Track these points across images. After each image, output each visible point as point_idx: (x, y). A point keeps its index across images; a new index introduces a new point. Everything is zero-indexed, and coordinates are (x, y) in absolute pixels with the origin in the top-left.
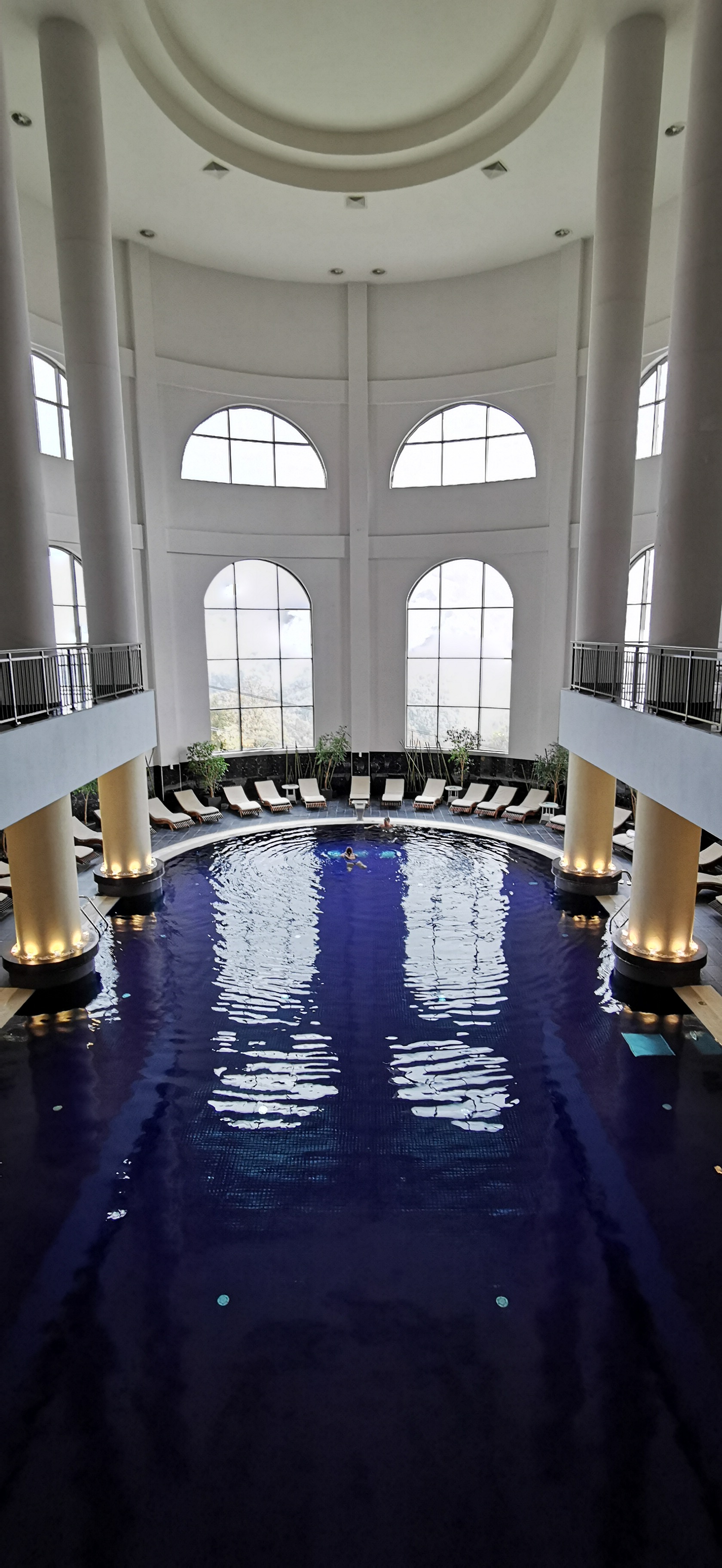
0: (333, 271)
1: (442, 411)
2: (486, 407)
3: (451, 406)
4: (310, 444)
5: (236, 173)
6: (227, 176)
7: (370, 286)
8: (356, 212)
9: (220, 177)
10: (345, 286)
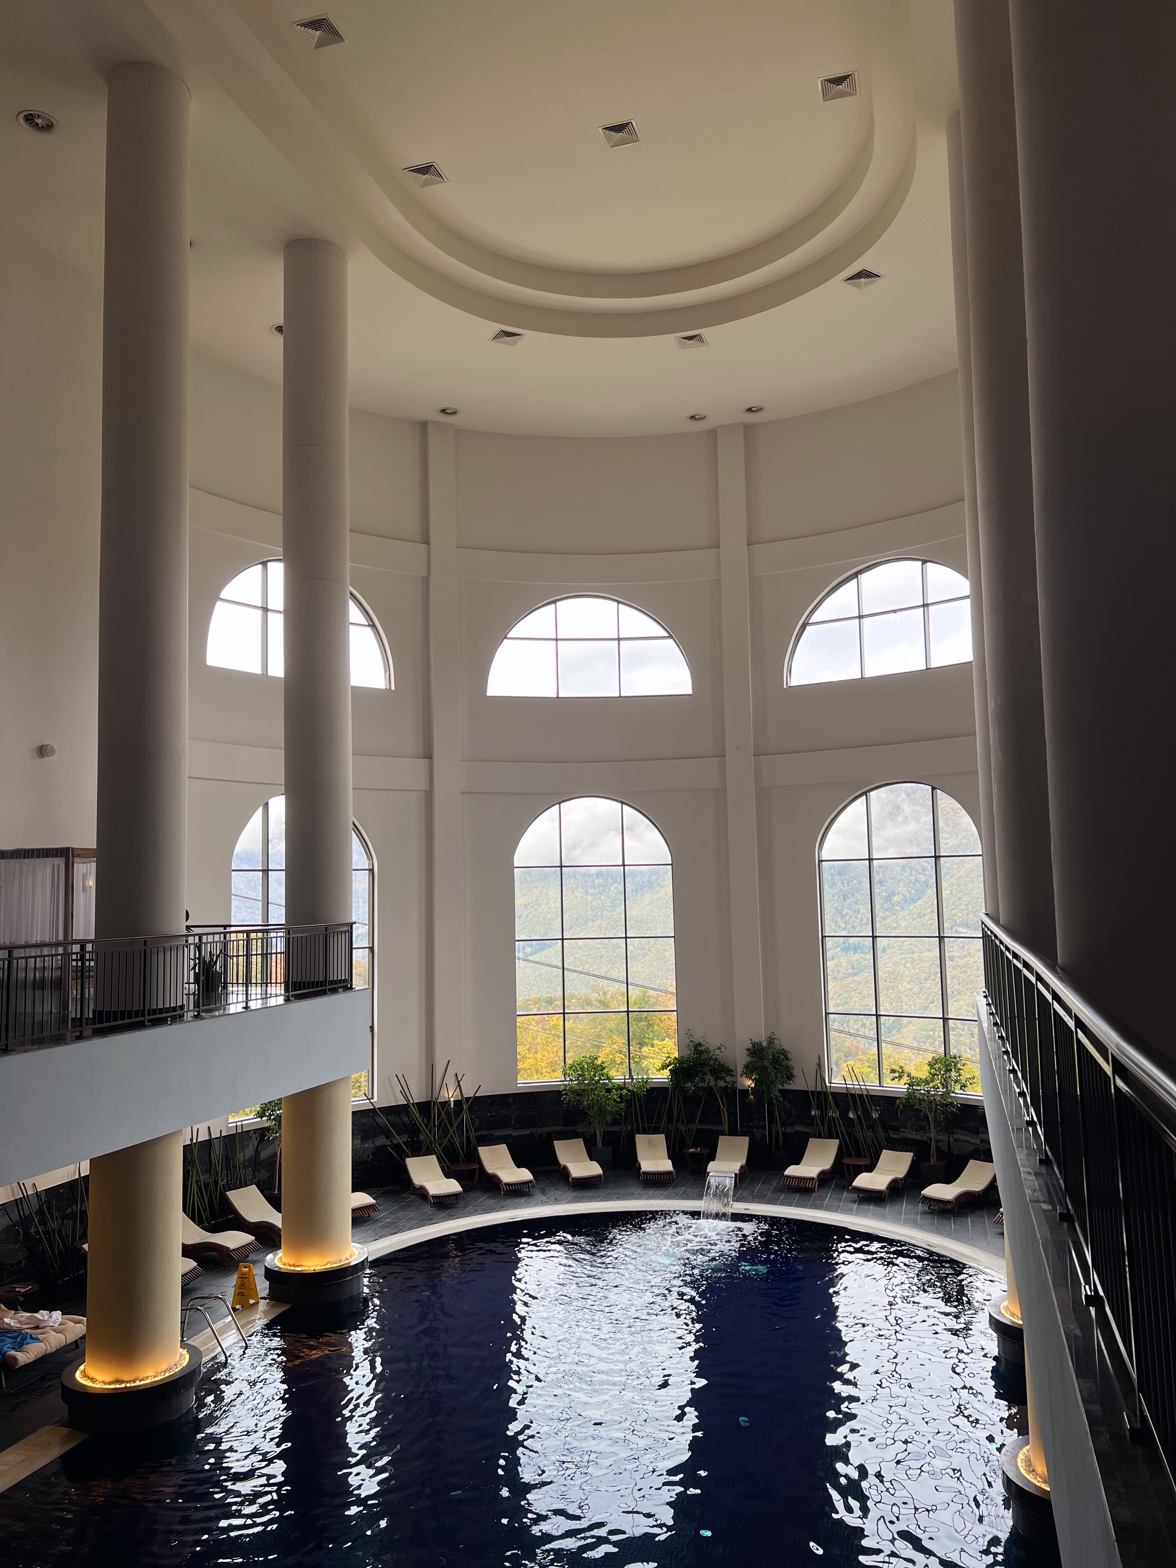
0: (693, 417)
1: (856, 575)
2: (920, 563)
3: (873, 565)
4: (670, 637)
5: (531, 338)
6: (522, 342)
7: (748, 428)
8: (695, 351)
9: (514, 344)
10: (713, 433)
